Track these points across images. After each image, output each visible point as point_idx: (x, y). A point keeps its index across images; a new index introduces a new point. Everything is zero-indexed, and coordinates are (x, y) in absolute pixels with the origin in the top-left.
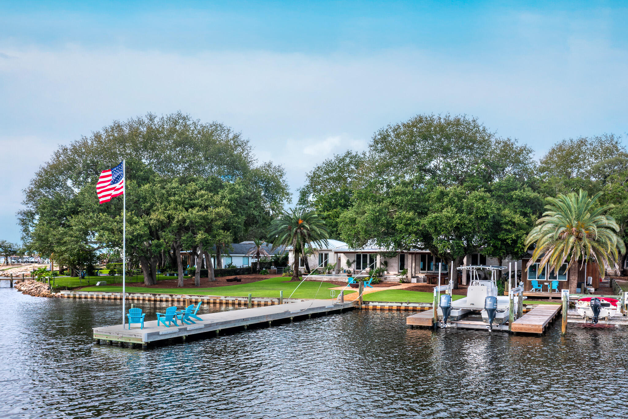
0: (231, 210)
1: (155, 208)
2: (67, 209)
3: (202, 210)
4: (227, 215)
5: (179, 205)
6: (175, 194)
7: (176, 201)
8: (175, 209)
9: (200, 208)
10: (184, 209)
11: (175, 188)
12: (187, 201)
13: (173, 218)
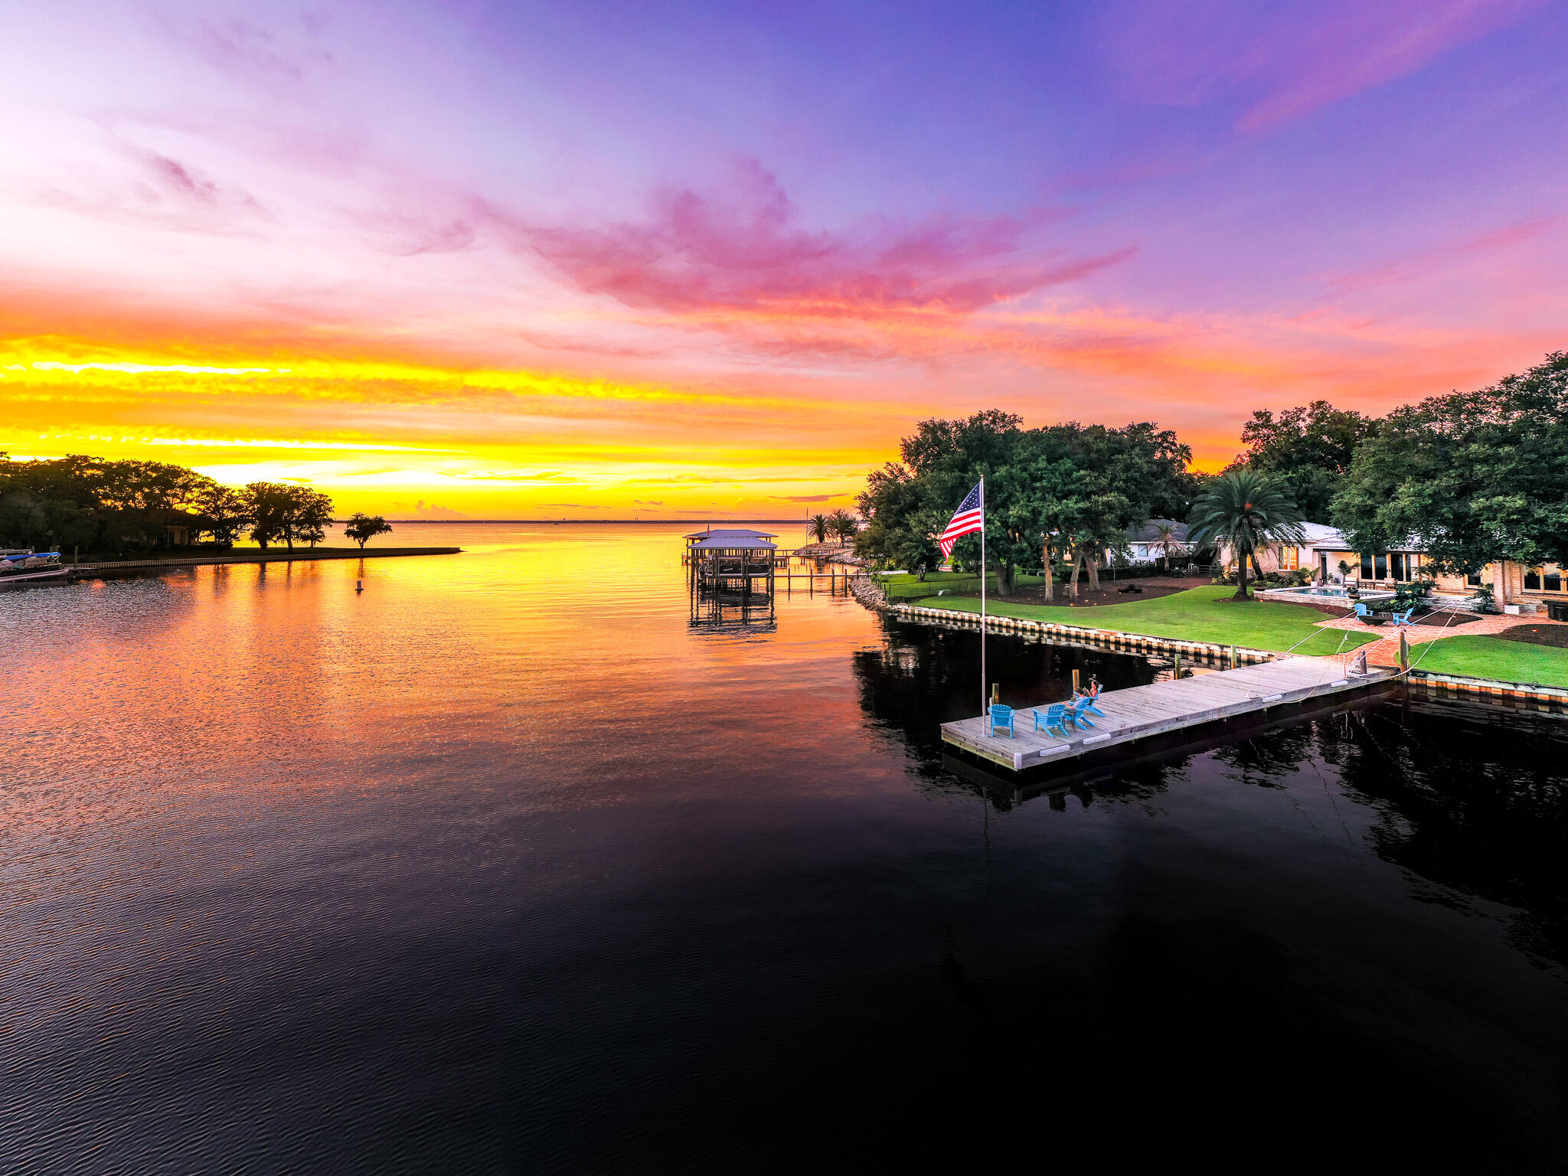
0: (1127, 497)
1: (1014, 499)
2: (906, 504)
3: (1083, 500)
4: (1121, 503)
5: (1048, 492)
6: (1041, 479)
7: (1043, 488)
8: (1043, 499)
9: (1079, 496)
10: (1055, 499)
11: (1042, 470)
12: (1059, 488)
13: (1040, 513)
